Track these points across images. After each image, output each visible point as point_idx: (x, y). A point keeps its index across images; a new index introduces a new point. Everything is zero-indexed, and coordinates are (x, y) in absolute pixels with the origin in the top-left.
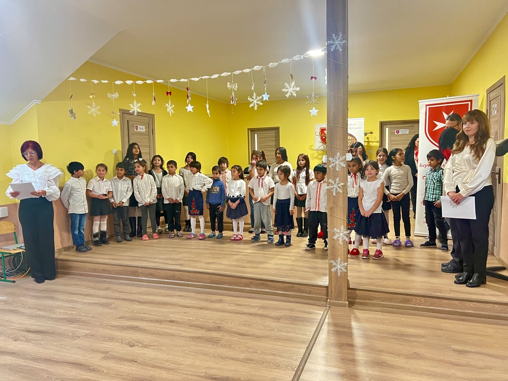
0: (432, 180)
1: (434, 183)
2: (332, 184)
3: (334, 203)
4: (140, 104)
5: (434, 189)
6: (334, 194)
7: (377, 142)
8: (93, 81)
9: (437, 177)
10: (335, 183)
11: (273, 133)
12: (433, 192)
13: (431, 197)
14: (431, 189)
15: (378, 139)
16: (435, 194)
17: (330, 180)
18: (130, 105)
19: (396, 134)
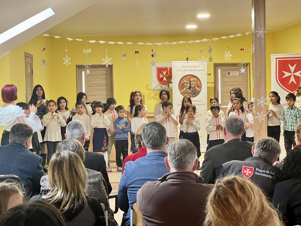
0: (290, 115)
1: (292, 118)
2: (259, 116)
3: (260, 126)
4: (111, 59)
5: (292, 122)
6: (260, 121)
7: (212, 83)
8: (68, 38)
9: (294, 113)
10: (260, 114)
11: (103, 71)
12: (292, 124)
13: (291, 128)
14: (290, 122)
15: (213, 81)
16: (293, 126)
17: (258, 113)
18: (103, 59)
19: (227, 75)
